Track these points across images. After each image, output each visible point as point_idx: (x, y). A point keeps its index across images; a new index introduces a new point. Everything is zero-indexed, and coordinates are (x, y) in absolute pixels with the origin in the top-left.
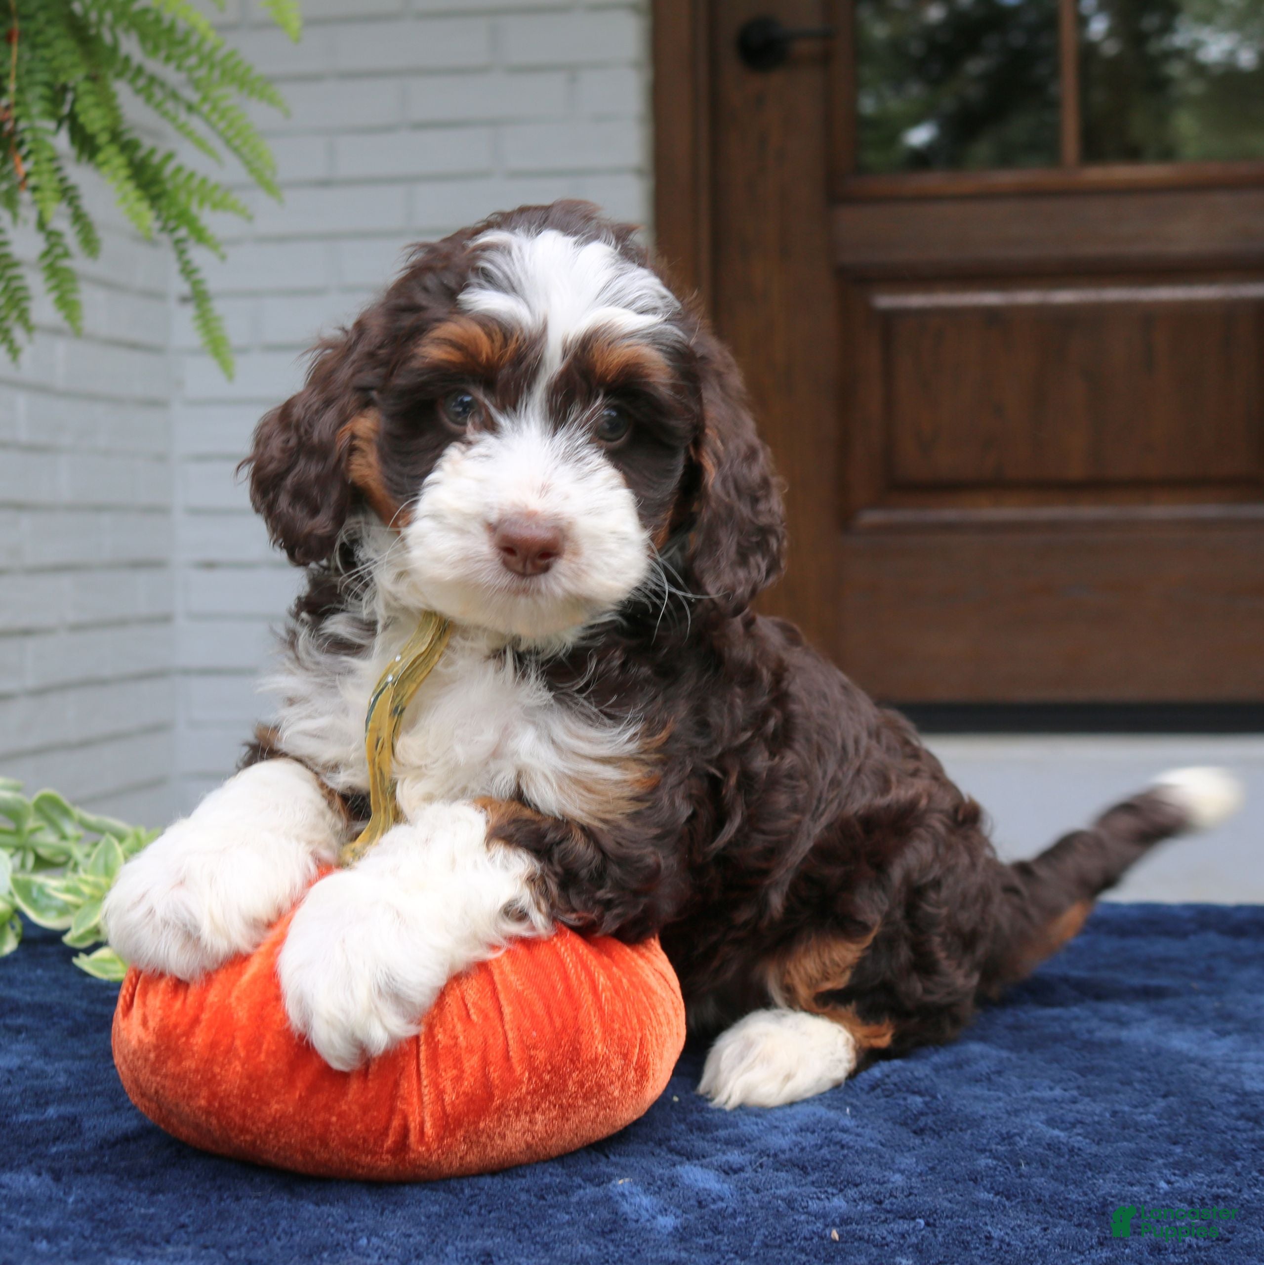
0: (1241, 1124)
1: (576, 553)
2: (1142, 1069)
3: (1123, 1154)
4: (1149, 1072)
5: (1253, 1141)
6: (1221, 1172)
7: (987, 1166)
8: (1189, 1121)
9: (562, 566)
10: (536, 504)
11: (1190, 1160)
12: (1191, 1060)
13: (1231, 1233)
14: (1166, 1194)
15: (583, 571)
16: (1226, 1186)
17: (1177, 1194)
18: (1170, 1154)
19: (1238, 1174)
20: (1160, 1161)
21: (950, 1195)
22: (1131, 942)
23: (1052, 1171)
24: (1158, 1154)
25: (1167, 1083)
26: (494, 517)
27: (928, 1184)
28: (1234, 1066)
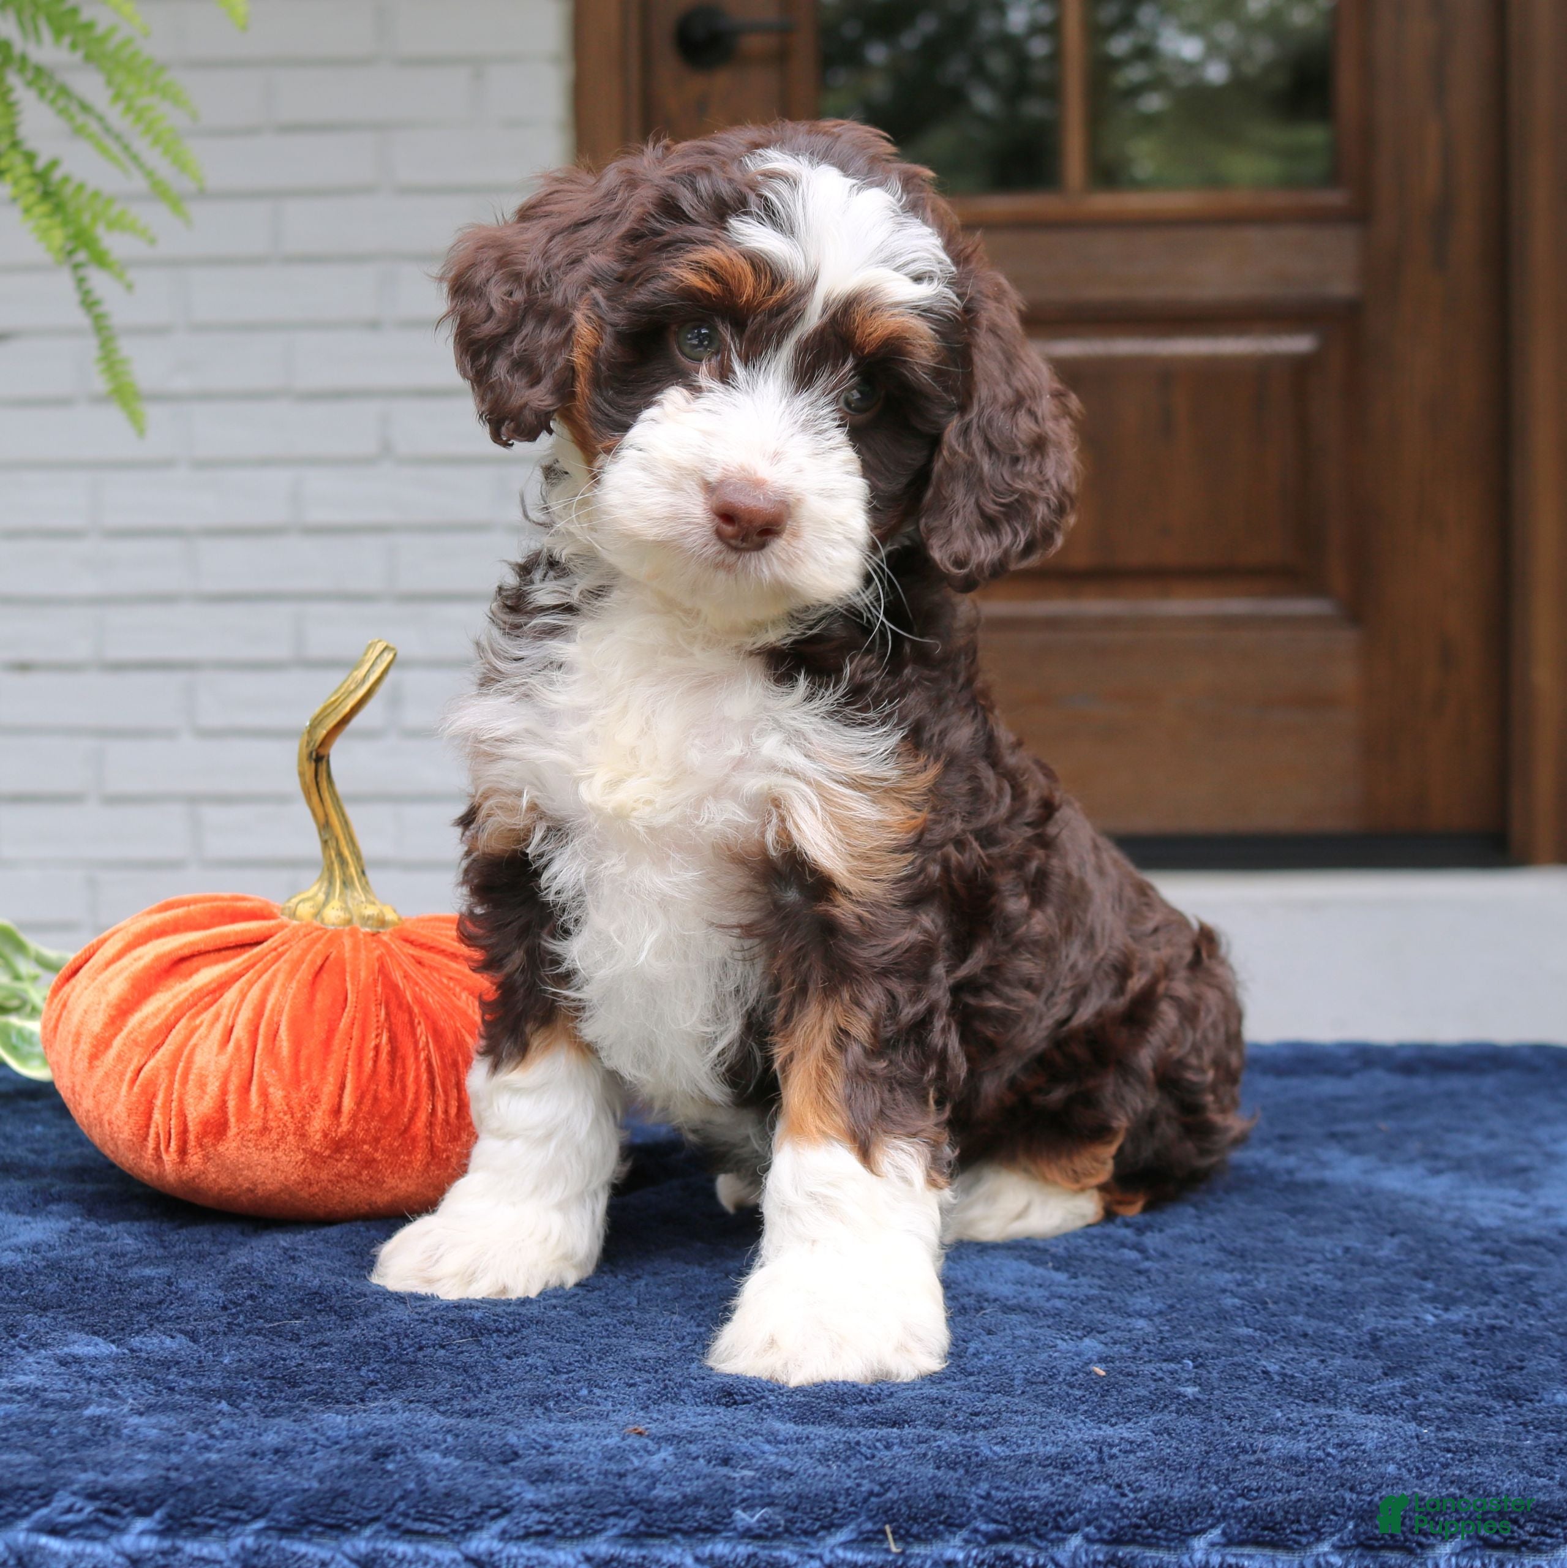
0: (1488, 1259)
1: (795, 535)
2: (1357, 1208)
3: (1374, 1289)
4: (1366, 1211)
5: (1508, 1274)
6: (1486, 1304)
7: (1234, 1306)
8: (1431, 1257)
9: (779, 546)
10: (765, 471)
11: (1449, 1295)
12: (1408, 1198)
13: (1521, 1361)
14: (1435, 1326)
15: (798, 557)
16: (1497, 1317)
17: (1444, 1327)
18: (1421, 1290)
19: (1505, 1306)
20: (1415, 1296)
21: (1204, 1333)
22: (1293, 1082)
23: (1305, 1309)
24: (1410, 1289)
25: (1390, 1221)
26: (714, 476)
27: (1175, 1323)
28: (1458, 1203)
